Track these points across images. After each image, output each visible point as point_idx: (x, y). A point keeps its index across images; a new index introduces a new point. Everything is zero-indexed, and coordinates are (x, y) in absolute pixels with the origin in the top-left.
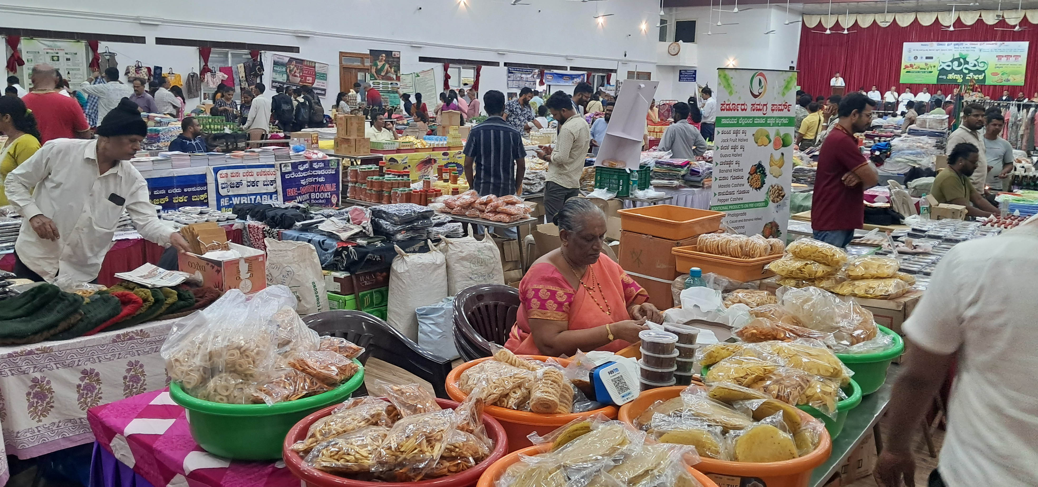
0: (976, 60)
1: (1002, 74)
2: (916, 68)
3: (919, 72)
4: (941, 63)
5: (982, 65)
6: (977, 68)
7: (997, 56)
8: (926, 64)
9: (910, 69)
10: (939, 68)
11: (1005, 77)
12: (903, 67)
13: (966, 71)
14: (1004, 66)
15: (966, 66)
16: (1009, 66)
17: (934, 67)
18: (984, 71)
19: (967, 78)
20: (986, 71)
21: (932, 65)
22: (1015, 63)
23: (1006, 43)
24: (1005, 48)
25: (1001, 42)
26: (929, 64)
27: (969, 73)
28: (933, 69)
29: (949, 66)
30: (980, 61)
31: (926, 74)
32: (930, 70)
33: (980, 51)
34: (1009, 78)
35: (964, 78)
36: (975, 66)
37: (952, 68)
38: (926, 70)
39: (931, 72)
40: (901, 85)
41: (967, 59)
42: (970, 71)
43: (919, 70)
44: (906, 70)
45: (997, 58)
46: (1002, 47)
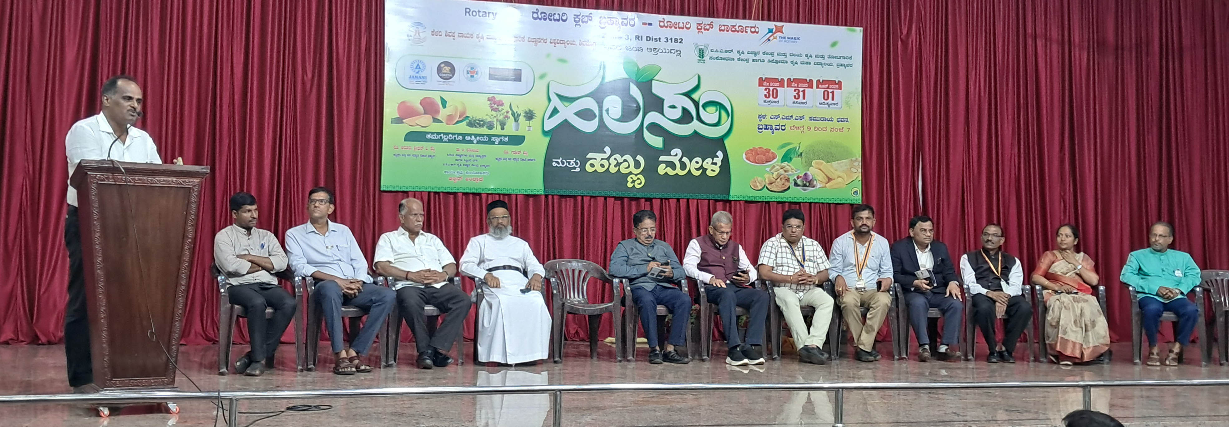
0: (688, 95)
1: (787, 158)
2: (450, 118)
3: (464, 139)
4: (556, 101)
5: (710, 115)
6: (695, 126)
7: (761, 82)
8: (495, 104)
9: (423, 123)
10: (550, 125)
11: (795, 168)
12: (390, 111)
13: (656, 142)
14: (789, 123)
15: (653, 117)
16: (806, 122)
17: (530, 116)
18: (719, 143)
19: (662, 169)
20: (727, 142)
21: (521, 111)
22: (825, 112)
23: (790, 28)
24: (788, 48)
25: (772, 25)
26: (506, 100)
27: (666, 151)
28: (523, 128)
29: (585, 115)
30: (702, 96)
31: (497, 150)
32: (511, 129)
33: (701, 54)
34: (812, 172)
35: (650, 171)
36: (686, 117)
37: (602, 124)
38: (497, 130)
39: (517, 140)
40: (386, 198)
41: (657, 89)
42: (671, 140)
43: (463, 128)
44: (405, 128)
45: (762, 91)
46: (776, 45)
